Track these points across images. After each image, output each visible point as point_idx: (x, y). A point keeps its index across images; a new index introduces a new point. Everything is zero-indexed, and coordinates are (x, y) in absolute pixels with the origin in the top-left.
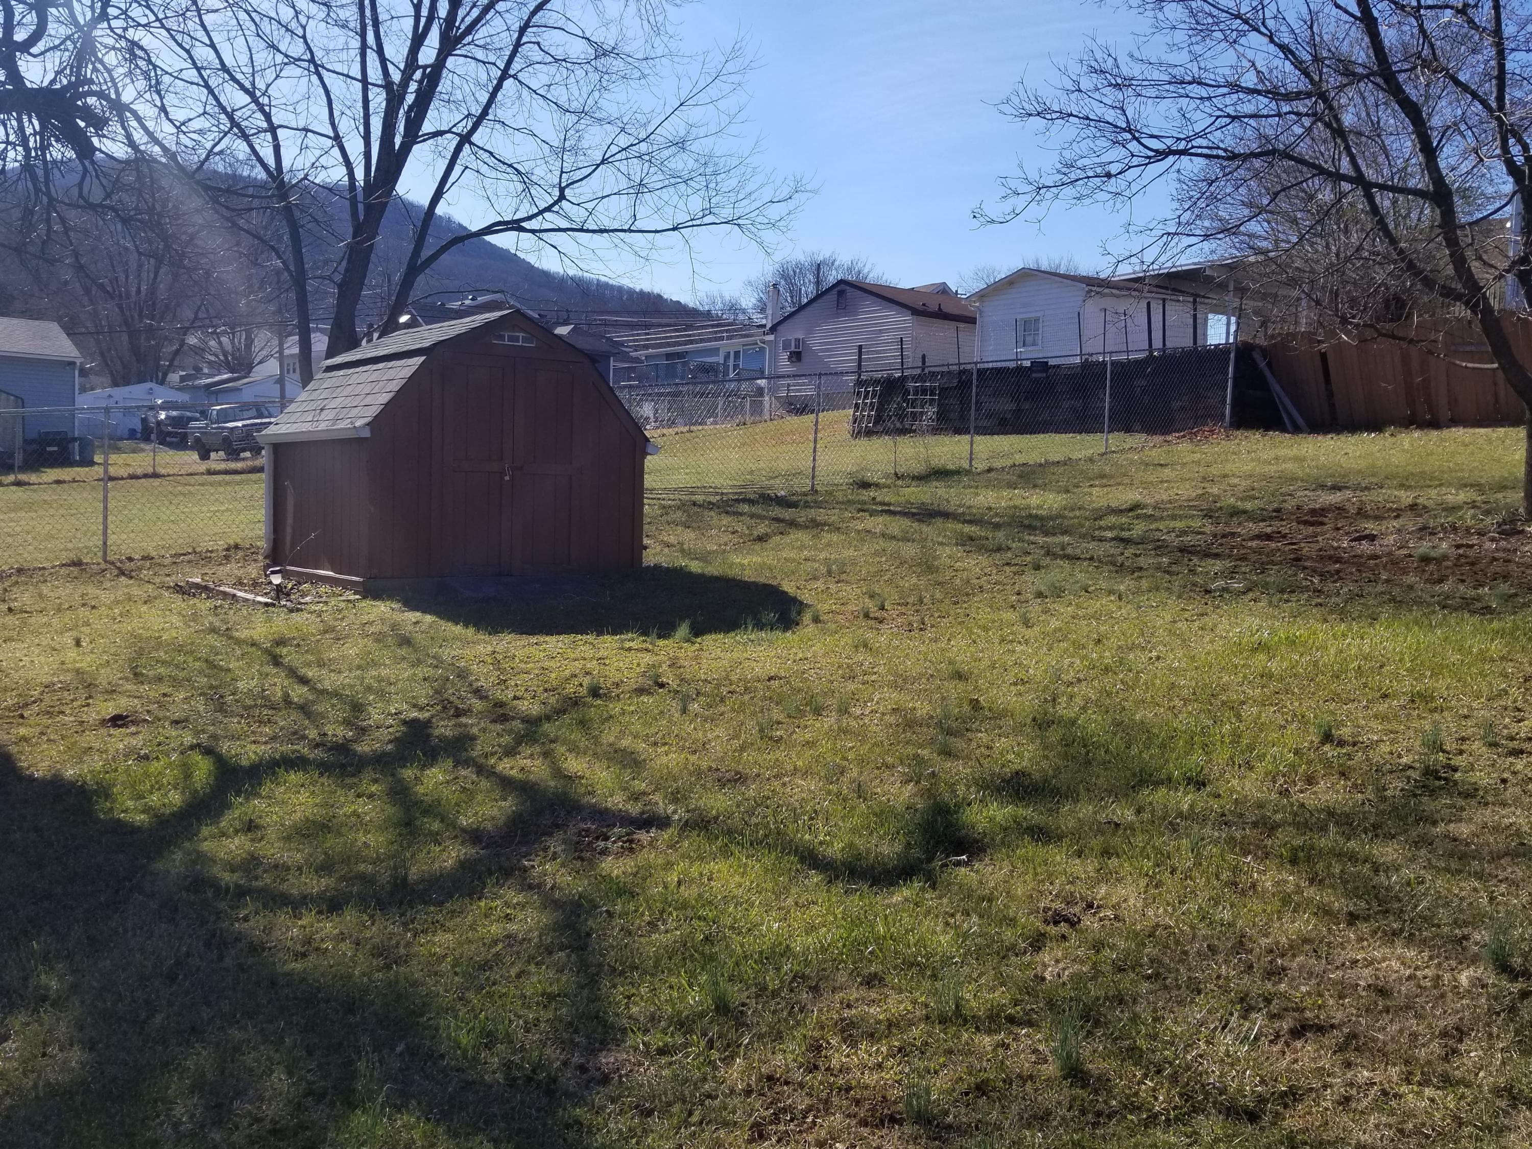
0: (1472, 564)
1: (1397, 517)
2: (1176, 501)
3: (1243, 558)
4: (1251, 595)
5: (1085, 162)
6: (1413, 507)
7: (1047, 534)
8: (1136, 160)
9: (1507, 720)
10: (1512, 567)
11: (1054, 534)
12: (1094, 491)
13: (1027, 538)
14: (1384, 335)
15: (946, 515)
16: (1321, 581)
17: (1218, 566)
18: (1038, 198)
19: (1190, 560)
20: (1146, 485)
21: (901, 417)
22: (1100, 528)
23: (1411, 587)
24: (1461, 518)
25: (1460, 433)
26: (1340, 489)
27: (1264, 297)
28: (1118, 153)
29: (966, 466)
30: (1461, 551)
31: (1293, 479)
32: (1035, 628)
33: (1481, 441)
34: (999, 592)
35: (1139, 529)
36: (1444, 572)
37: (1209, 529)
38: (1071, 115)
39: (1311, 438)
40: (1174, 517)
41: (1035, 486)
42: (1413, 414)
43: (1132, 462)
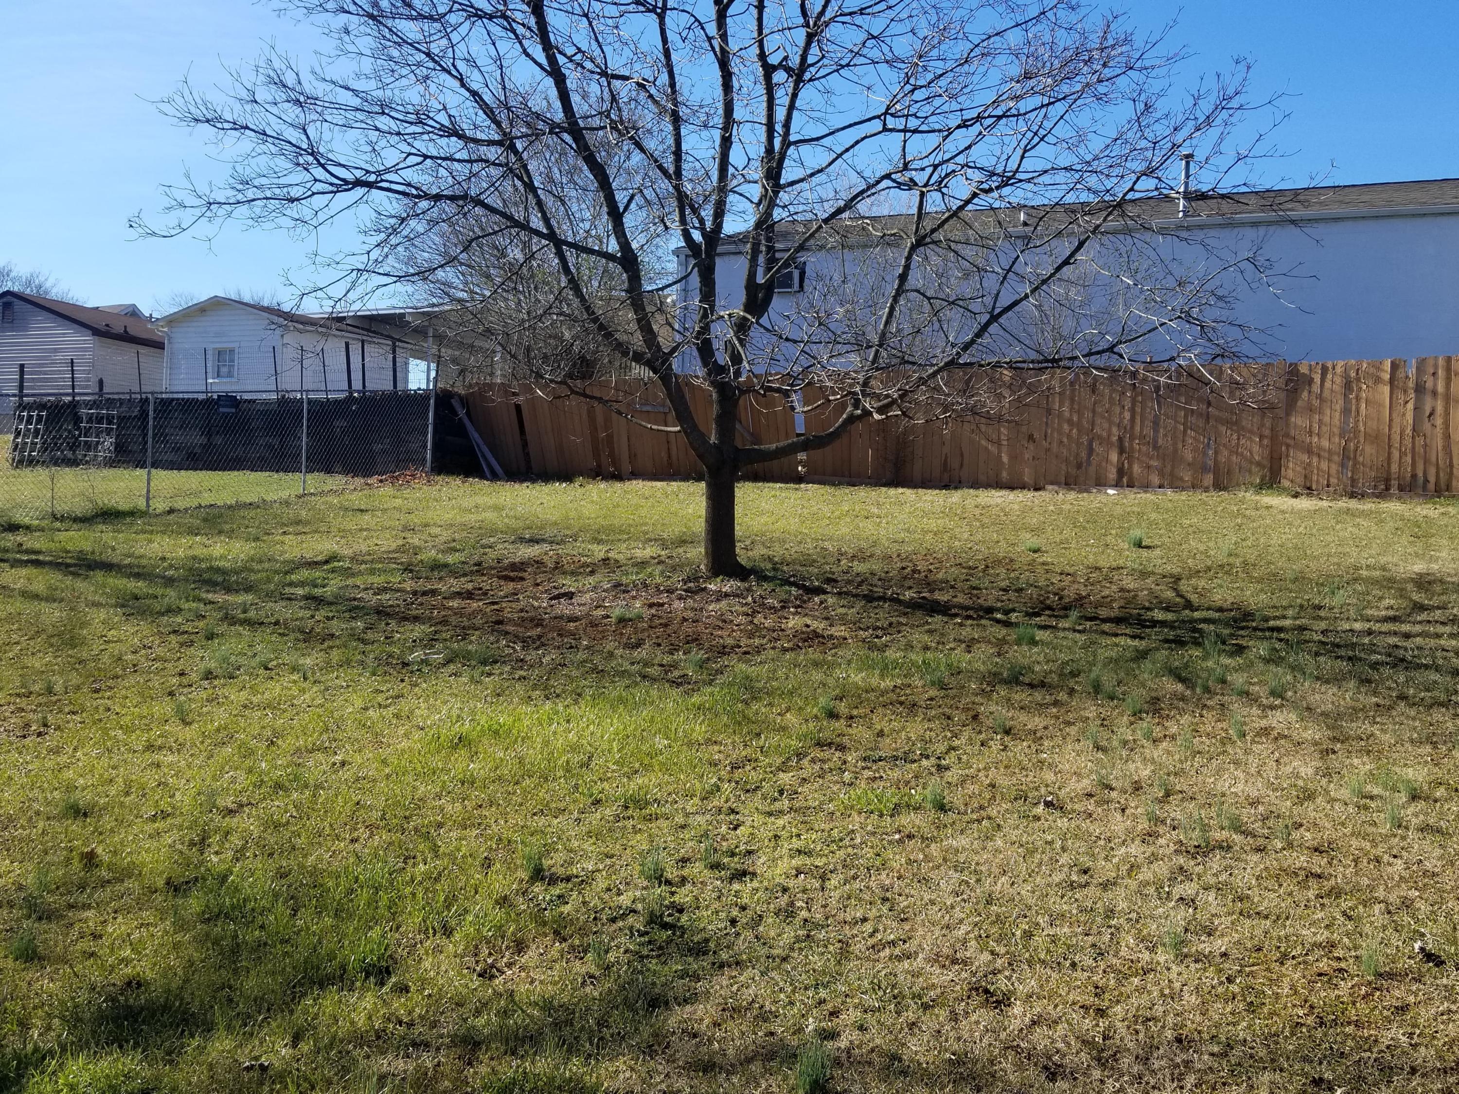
0: (666, 625)
1: (592, 572)
2: (375, 552)
3: (444, 622)
4: (452, 667)
5: (264, 181)
6: (606, 560)
7: (228, 590)
8: (319, 186)
9: (724, 827)
10: (701, 627)
11: (237, 591)
12: (287, 538)
13: (204, 595)
14: (577, 393)
15: (108, 567)
16: (523, 648)
17: (419, 630)
18: (208, 214)
19: (387, 624)
20: (343, 533)
21: (73, 447)
22: (291, 584)
23: (611, 654)
24: (651, 575)
25: (638, 485)
26: (537, 542)
27: (461, 345)
28: (300, 176)
29: (142, 504)
30: (653, 611)
31: (493, 532)
32: (195, 726)
33: (659, 494)
34: (158, 671)
35: (334, 586)
36: (640, 636)
37: (408, 585)
38: (247, 128)
39: (508, 485)
40: (372, 572)
41: (220, 532)
42: (599, 466)
43: (331, 506)
